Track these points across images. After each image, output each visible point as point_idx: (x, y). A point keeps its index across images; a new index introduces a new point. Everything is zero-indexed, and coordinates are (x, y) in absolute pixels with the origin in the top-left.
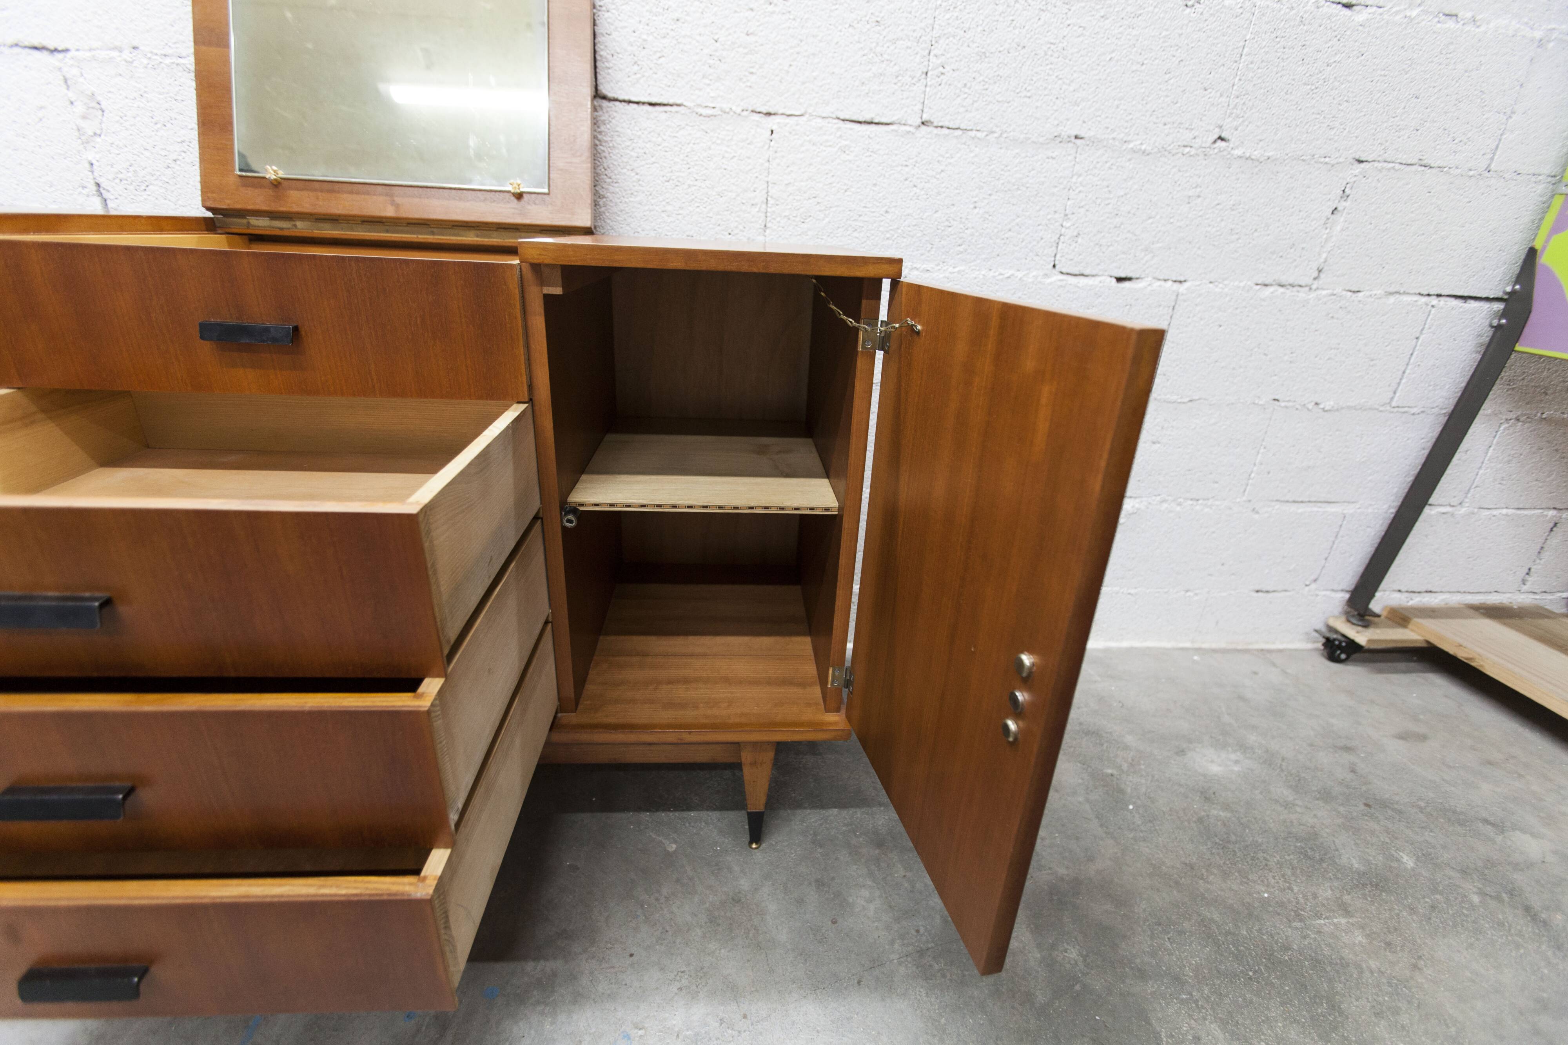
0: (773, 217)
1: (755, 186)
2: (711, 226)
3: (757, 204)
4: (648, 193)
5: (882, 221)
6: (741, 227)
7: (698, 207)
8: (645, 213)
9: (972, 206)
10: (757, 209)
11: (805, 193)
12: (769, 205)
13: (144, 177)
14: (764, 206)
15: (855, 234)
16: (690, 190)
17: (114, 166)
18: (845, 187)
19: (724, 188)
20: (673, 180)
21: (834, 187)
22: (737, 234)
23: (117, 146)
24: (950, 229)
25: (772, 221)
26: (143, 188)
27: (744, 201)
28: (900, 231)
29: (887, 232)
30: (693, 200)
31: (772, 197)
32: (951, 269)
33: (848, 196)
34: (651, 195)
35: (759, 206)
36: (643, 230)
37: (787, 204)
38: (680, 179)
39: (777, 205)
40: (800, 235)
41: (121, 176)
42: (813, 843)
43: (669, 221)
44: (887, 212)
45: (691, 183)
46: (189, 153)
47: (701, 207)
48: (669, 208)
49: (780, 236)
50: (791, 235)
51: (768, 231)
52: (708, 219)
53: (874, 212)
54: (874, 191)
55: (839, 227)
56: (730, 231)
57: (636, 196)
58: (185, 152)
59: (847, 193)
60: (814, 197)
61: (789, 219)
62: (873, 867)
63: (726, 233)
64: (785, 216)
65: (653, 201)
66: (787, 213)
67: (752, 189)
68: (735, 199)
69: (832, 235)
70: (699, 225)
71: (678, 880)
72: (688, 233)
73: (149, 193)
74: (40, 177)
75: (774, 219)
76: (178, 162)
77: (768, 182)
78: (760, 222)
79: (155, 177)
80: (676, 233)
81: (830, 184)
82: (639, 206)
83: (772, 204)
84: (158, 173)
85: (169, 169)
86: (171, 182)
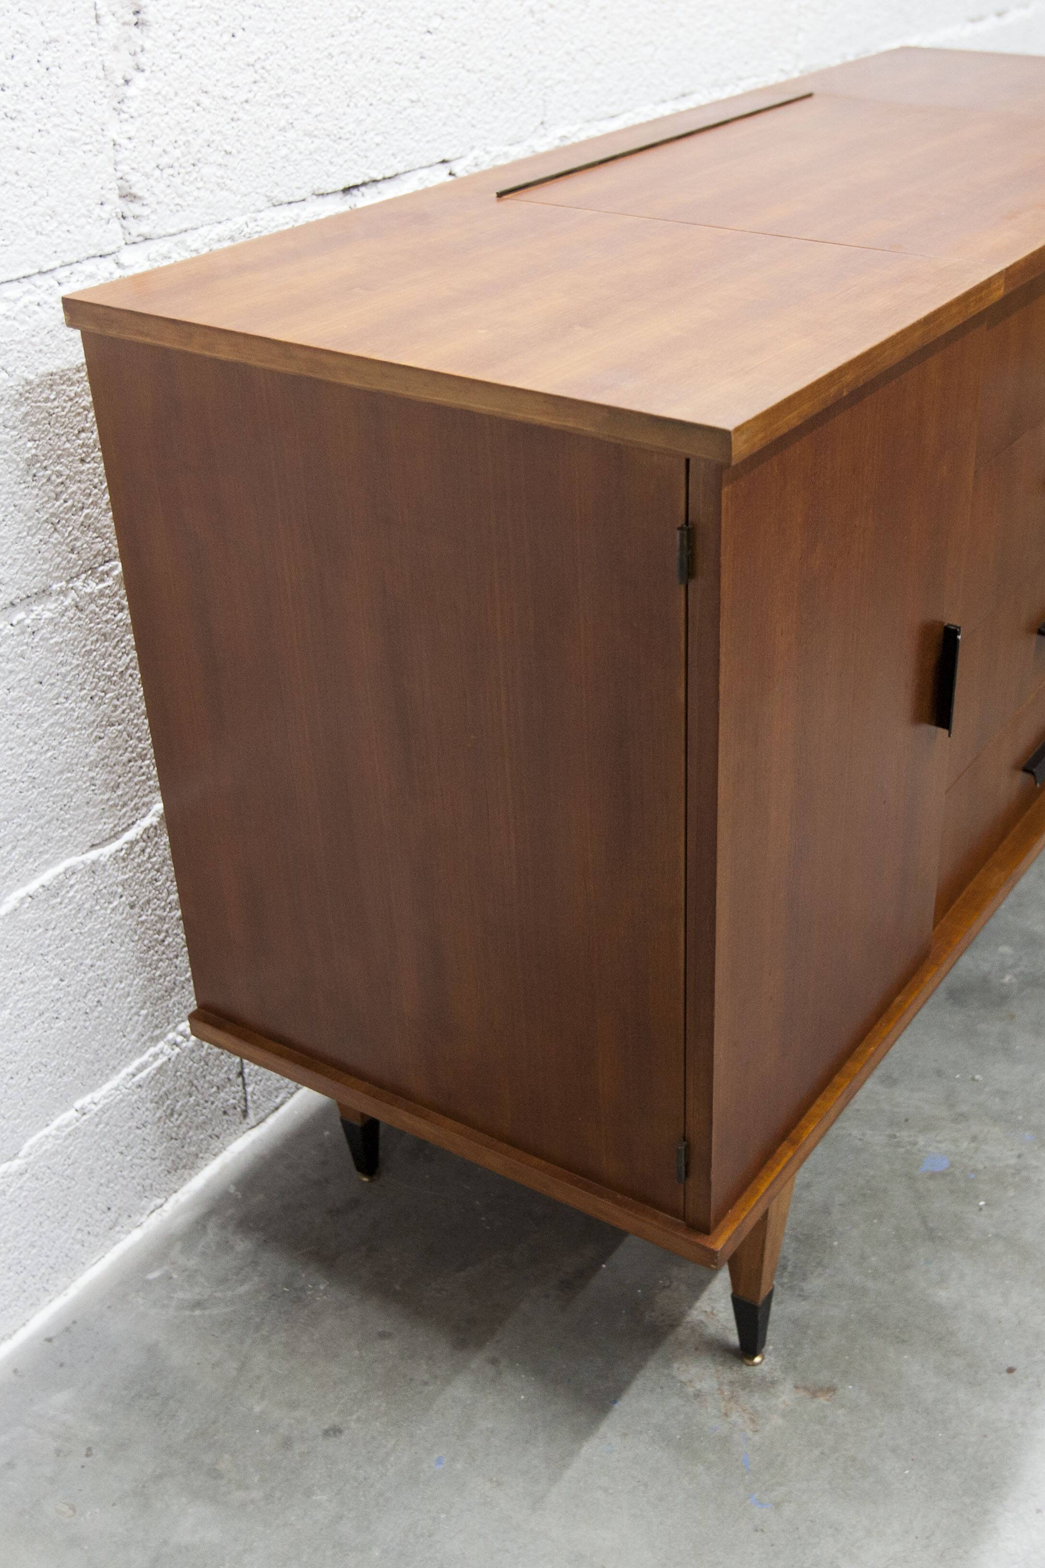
17: (156, 142)
23: (165, 97)
41: (163, 161)
73: (201, 184)
84: (218, 138)
85: (234, 124)
86: (234, 151)
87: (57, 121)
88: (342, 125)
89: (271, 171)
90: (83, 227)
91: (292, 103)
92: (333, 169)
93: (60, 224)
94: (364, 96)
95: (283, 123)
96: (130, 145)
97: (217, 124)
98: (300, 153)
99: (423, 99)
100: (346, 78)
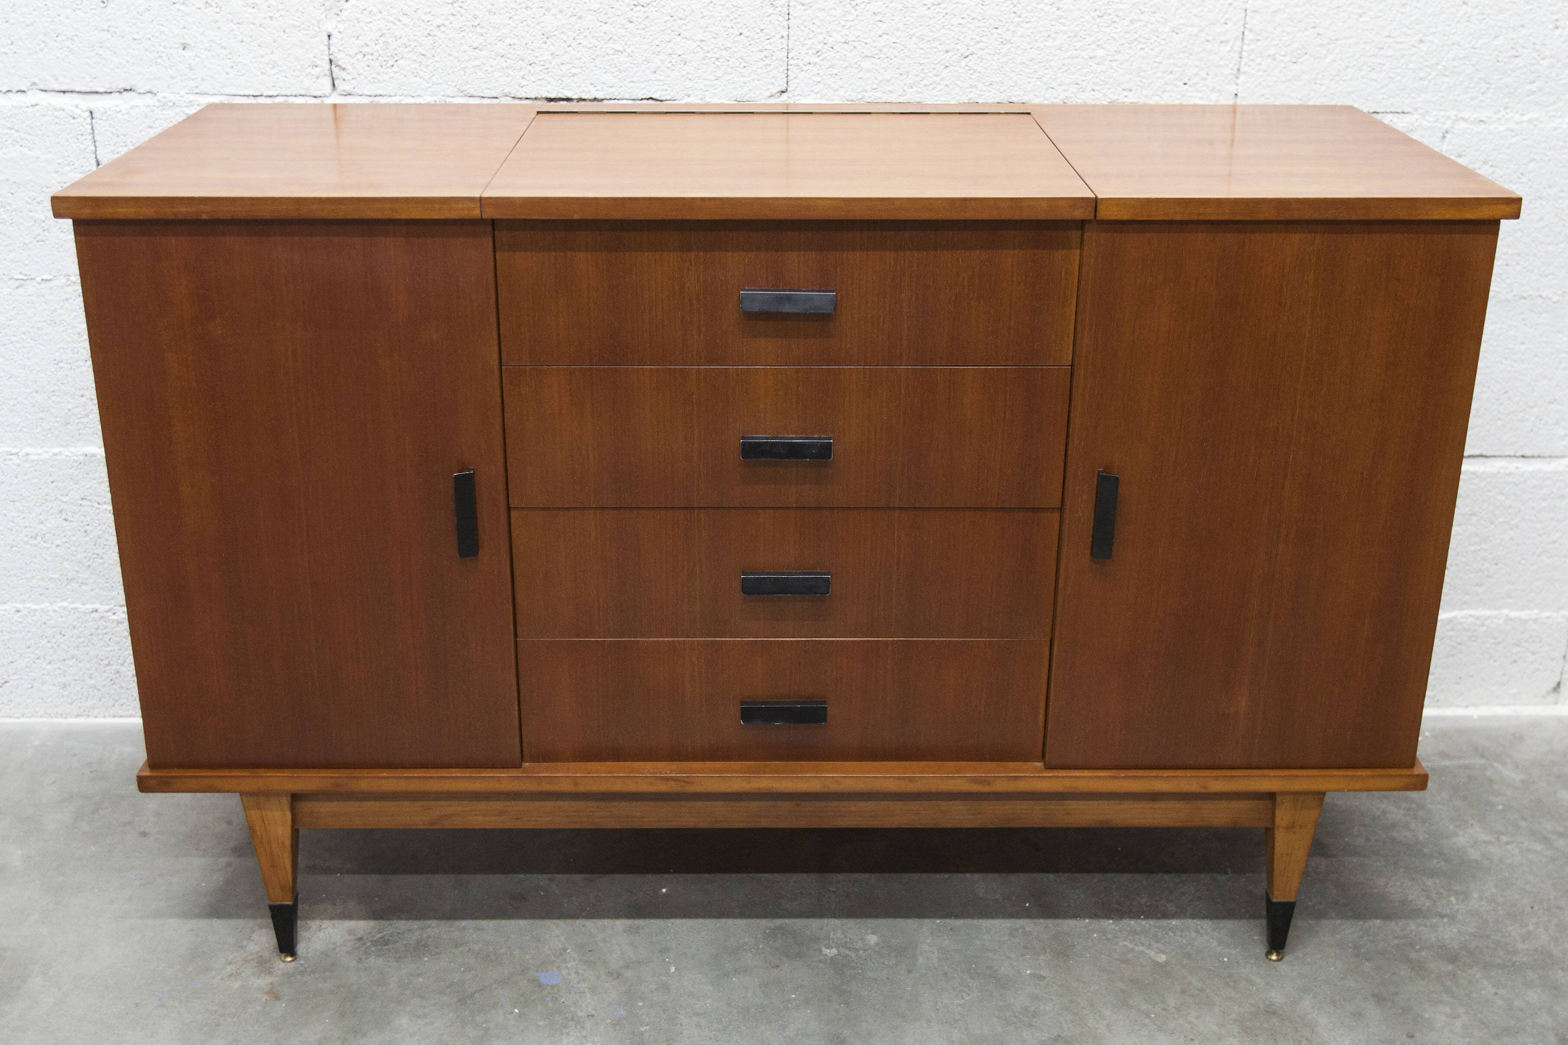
0: (1251, 57)
1: (1227, 16)
2: (1159, 74)
3: (1228, 41)
4: (1072, 35)
5: (1413, 55)
6: (1203, 74)
7: (1143, 49)
8: (1065, 62)
9: (1551, 26)
10: (1228, 48)
11: (1300, 22)
12: (1246, 42)
13: (396, 49)
14: (1239, 43)
15: (1373, 75)
16: (1132, 27)
17: (360, 38)
18: (1360, 11)
19: (1182, 21)
20: (1110, 14)
21: (1345, 11)
22: (1197, 83)
24: (1517, 61)
25: (1250, 63)
26: (391, 63)
27: (1210, 38)
28: (1440, 67)
29: (1421, 69)
30: (1136, 40)
31: (1250, 30)
32: (1517, 117)
33: (1363, 22)
34: (1075, 36)
35: (1230, 44)
36: (1060, 85)
37: (1273, 39)
38: (1121, 14)
39: (1258, 40)
40: (1289, 81)
41: (365, 50)
42: (1357, 955)
43: (1099, 70)
44: (1421, 41)
45: (1136, 17)
46: (459, 16)
47: (1147, 50)
48: (1100, 53)
49: (1260, 84)
50: (1276, 81)
51: (1242, 78)
52: (1155, 65)
53: (1401, 43)
54: (1402, 13)
55: (1348, 67)
56: (1185, 80)
57: (1054, 39)
58: (453, 15)
59: (1362, 19)
60: (1314, 27)
61: (1274, 59)
62: (1449, 983)
63: (1181, 83)
64: (1269, 56)
65: (1078, 45)
66: (1271, 52)
67: (1223, 21)
68: (1196, 35)
69: (1337, 78)
70: (1142, 74)
71: (1183, 992)
72: (1124, 86)
73: (397, 70)
74: (262, 56)
75: (1252, 60)
76: (443, 28)
77: (1246, 10)
78: (1231, 65)
79: (409, 49)
80: (1107, 86)
81: (1339, 7)
82: (1058, 52)
83: (1252, 40)
84: (414, 44)
85: (430, 38)
86: (428, 54)
87: (283, 13)
88: (536, 55)
89: (462, 73)
90: (298, 76)
91: (486, 33)
92: (524, 82)
93: (280, 71)
94: (562, 39)
95: (476, 45)
96: (339, 36)
97: (414, 35)
98: (492, 66)
99: (629, 51)
100: (543, 24)
